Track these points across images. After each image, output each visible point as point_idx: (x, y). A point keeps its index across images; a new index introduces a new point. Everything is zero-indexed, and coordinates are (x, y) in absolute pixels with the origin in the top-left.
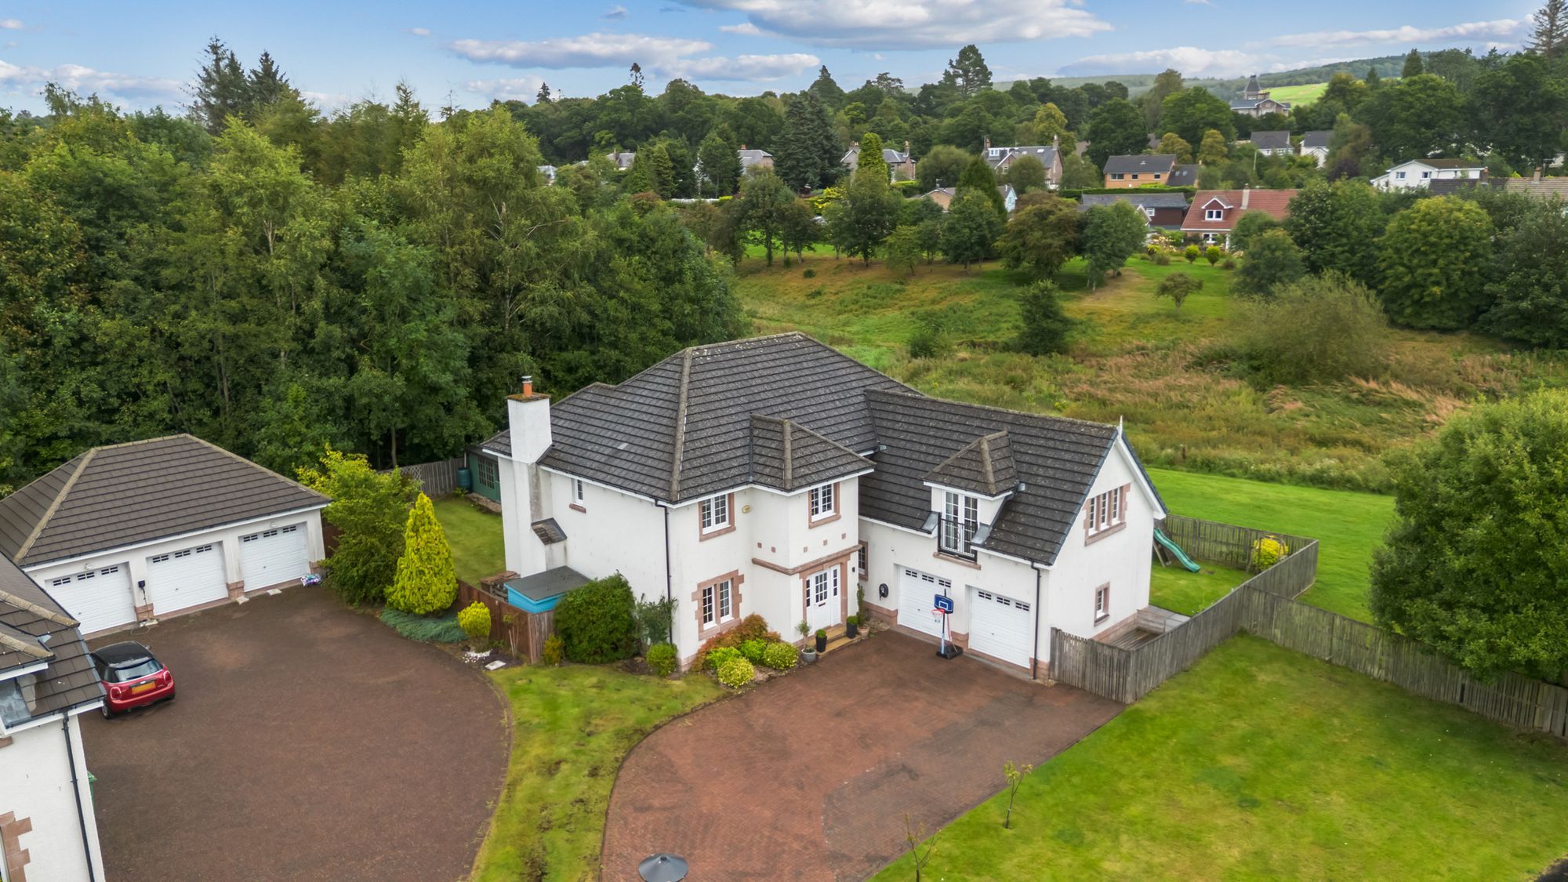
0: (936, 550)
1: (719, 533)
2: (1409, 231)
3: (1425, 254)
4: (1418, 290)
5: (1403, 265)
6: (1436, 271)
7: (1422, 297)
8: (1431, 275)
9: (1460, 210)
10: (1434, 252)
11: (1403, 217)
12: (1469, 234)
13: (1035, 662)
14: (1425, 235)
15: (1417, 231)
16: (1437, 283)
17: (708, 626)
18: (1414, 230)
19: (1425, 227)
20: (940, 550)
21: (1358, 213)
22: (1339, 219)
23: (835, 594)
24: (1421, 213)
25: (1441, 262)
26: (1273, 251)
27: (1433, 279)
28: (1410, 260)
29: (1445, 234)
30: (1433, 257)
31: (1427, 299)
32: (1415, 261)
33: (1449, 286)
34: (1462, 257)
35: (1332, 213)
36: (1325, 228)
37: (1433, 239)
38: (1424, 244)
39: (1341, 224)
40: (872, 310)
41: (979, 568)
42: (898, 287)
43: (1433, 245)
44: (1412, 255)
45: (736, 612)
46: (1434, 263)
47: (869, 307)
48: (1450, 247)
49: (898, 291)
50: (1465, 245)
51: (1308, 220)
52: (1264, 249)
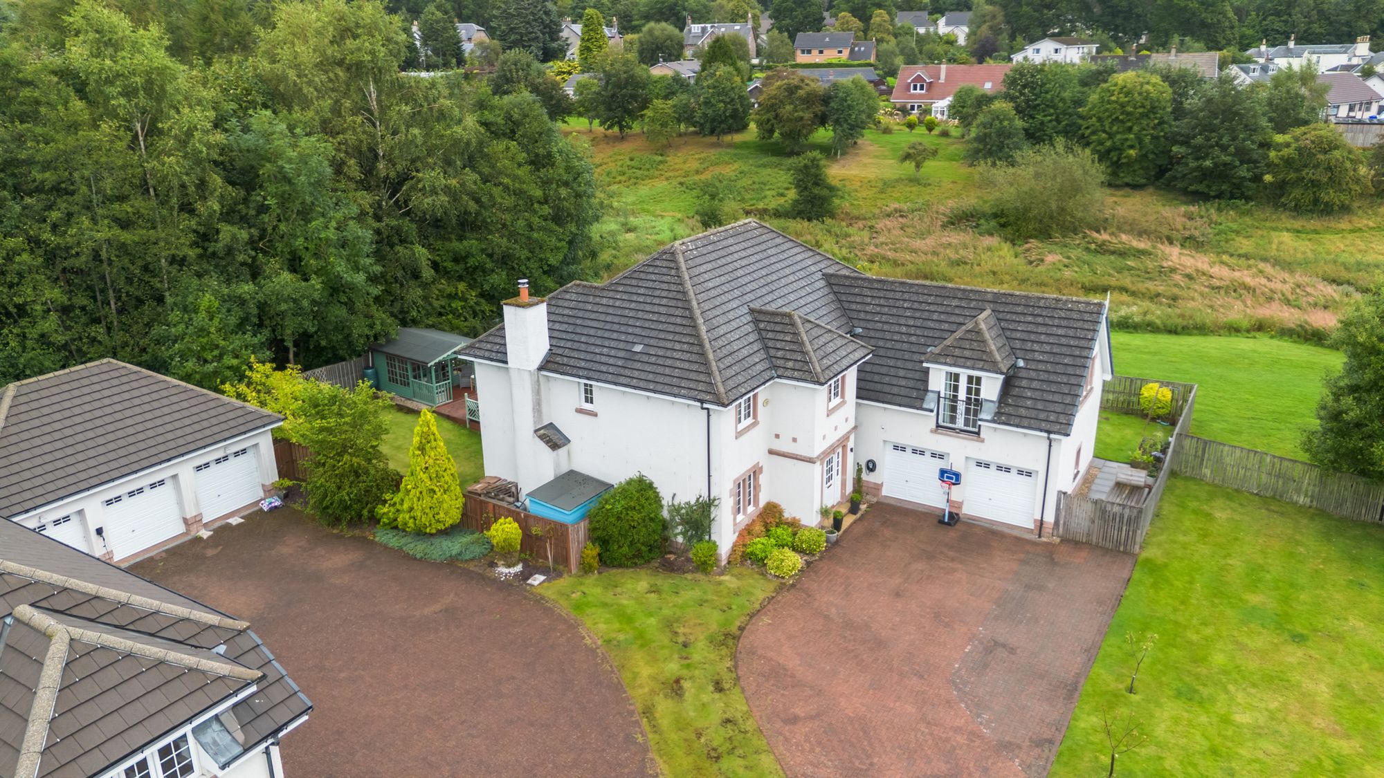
0: (934, 426)
1: (748, 429)
2: (1109, 102)
3: (1122, 122)
4: (1119, 152)
5: (1104, 131)
6: (1132, 136)
7: (1119, 159)
8: (1127, 140)
9: (1148, 83)
10: (1129, 120)
11: (1103, 90)
12: (1157, 104)
13: (1041, 523)
14: (1123, 106)
15: (1116, 102)
16: (1132, 147)
17: (740, 517)
18: (1113, 101)
19: (1123, 99)
20: (938, 426)
21: (1062, 86)
22: (1047, 92)
24: (1119, 87)
25: (1136, 129)
26: (1001, 122)
27: (1129, 143)
28: (1110, 128)
29: (1139, 104)
30: (1129, 124)
31: (1124, 161)
32: (1115, 128)
33: (1140, 149)
34: (1151, 125)
35: (1041, 86)
36: (1036, 100)
37: (1129, 109)
38: (1122, 114)
39: (1049, 96)
40: (639, 181)
41: (983, 441)
42: (660, 158)
43: (1128, 114)
44: (1111, 123)
45: (757, 502)
46: (1130, 129)
47: (637, 178)
48: (1143, 115)
49: (661, 162)
50: (1154, 113)
51: (1022, 94)
52: (994, 120)
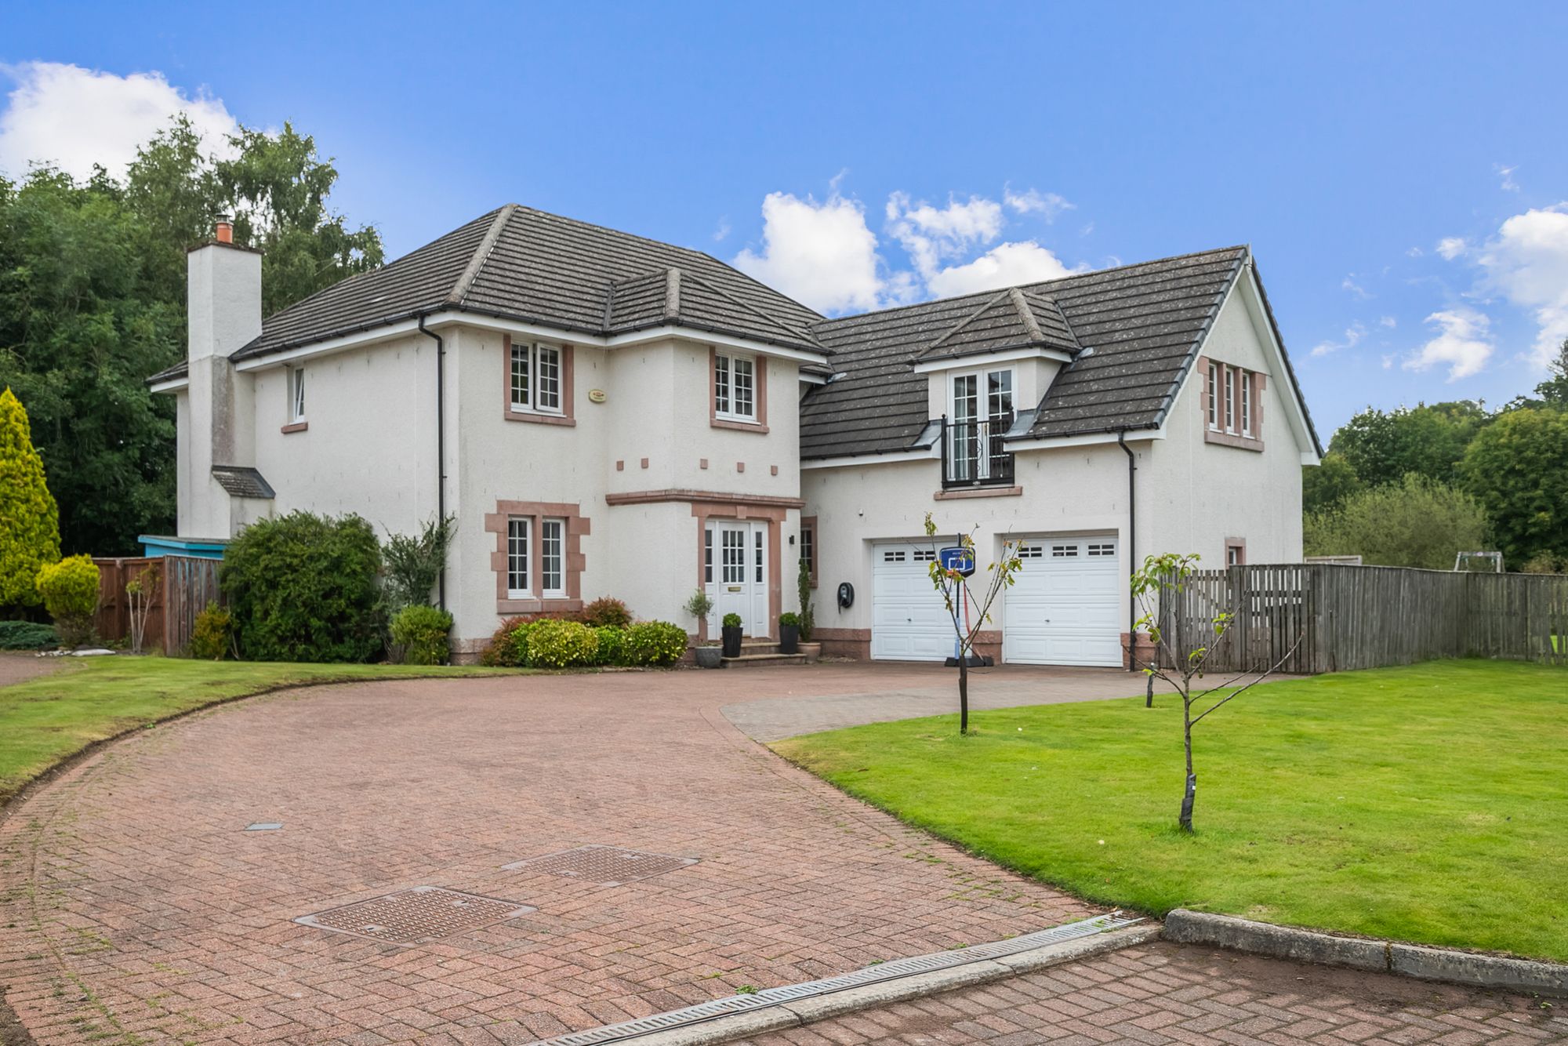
0: (938, 487)
1: (543, 422)
2: (1497, 447)
3: (1521, 474)
4: (1520, 520)
5: (1496, 489)
6: (1540, 492)
7: (1525, 530)
8: (1532, 499)
9: (1557, 421)
10: (1532, 471)
11: (1487, 434)
13: (1133, 637)
14: (1519, 450)
15: (1508, 446)
16: (1541, 509)
18: (1504, 446)
20: (946, 484)
21: (1425, 440)
22: (1403, 449)
23: (759, 579)
24: (1510, 426)
25: (1544, 482)
26: (1330, 479)
27: (1537, 503)
28: (1504, 484)
29: (1543, 447)
30: (1533, 476)
31: (1533, 530)
32: (1512, 483)
33: (1558, 513)
35: (1394, 442)
36: (1388, 459)
37: (1529, 454)
38: (1519, 462)
39: (1406, 454)
41: (1019, 494)
43: (1530, 462)
44: (1505, 477)
45: (574, 587)
46: (1535, 484)
48: (1553, 463)
51: (1364, 451)
52: (1317, 477)
